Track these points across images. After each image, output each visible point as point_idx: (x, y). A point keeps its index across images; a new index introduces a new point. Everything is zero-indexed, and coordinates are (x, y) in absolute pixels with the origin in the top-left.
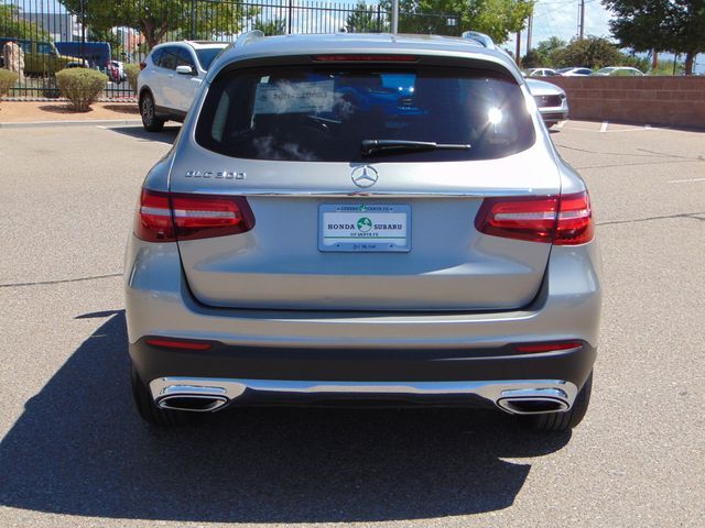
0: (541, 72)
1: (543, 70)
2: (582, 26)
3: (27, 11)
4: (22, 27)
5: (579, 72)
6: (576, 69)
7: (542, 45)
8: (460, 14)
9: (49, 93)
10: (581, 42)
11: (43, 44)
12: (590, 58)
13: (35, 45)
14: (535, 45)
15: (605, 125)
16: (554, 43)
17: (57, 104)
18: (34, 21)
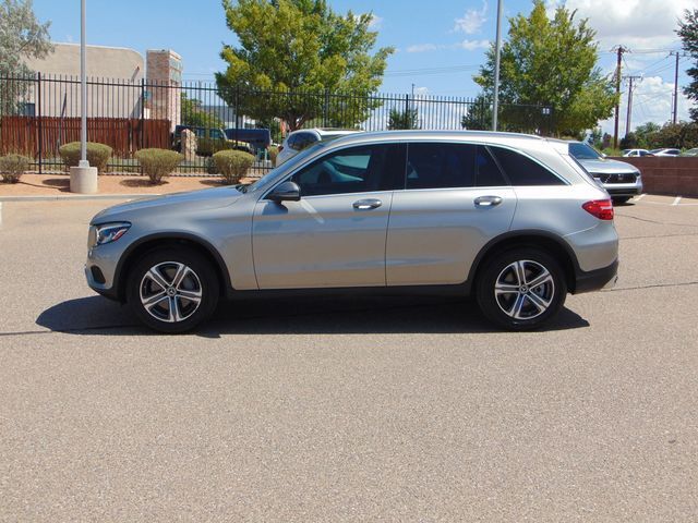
0: (636, 153)
1: (638, 150)
2: (675, 113)
3: (207, 104)
4: (202, 116)
5: (668, 153)
6: (667, 150)
7: (639, 129)
8: (554, 104)
9: (210, 170)
10: (673, 127)
11: (215, 130)
12: (681, 140)
13: (208, 132)
14: (633, 130)
15: (678, 199)
16: (650, 127)
17: (214, 179)
18: (212, 111)
